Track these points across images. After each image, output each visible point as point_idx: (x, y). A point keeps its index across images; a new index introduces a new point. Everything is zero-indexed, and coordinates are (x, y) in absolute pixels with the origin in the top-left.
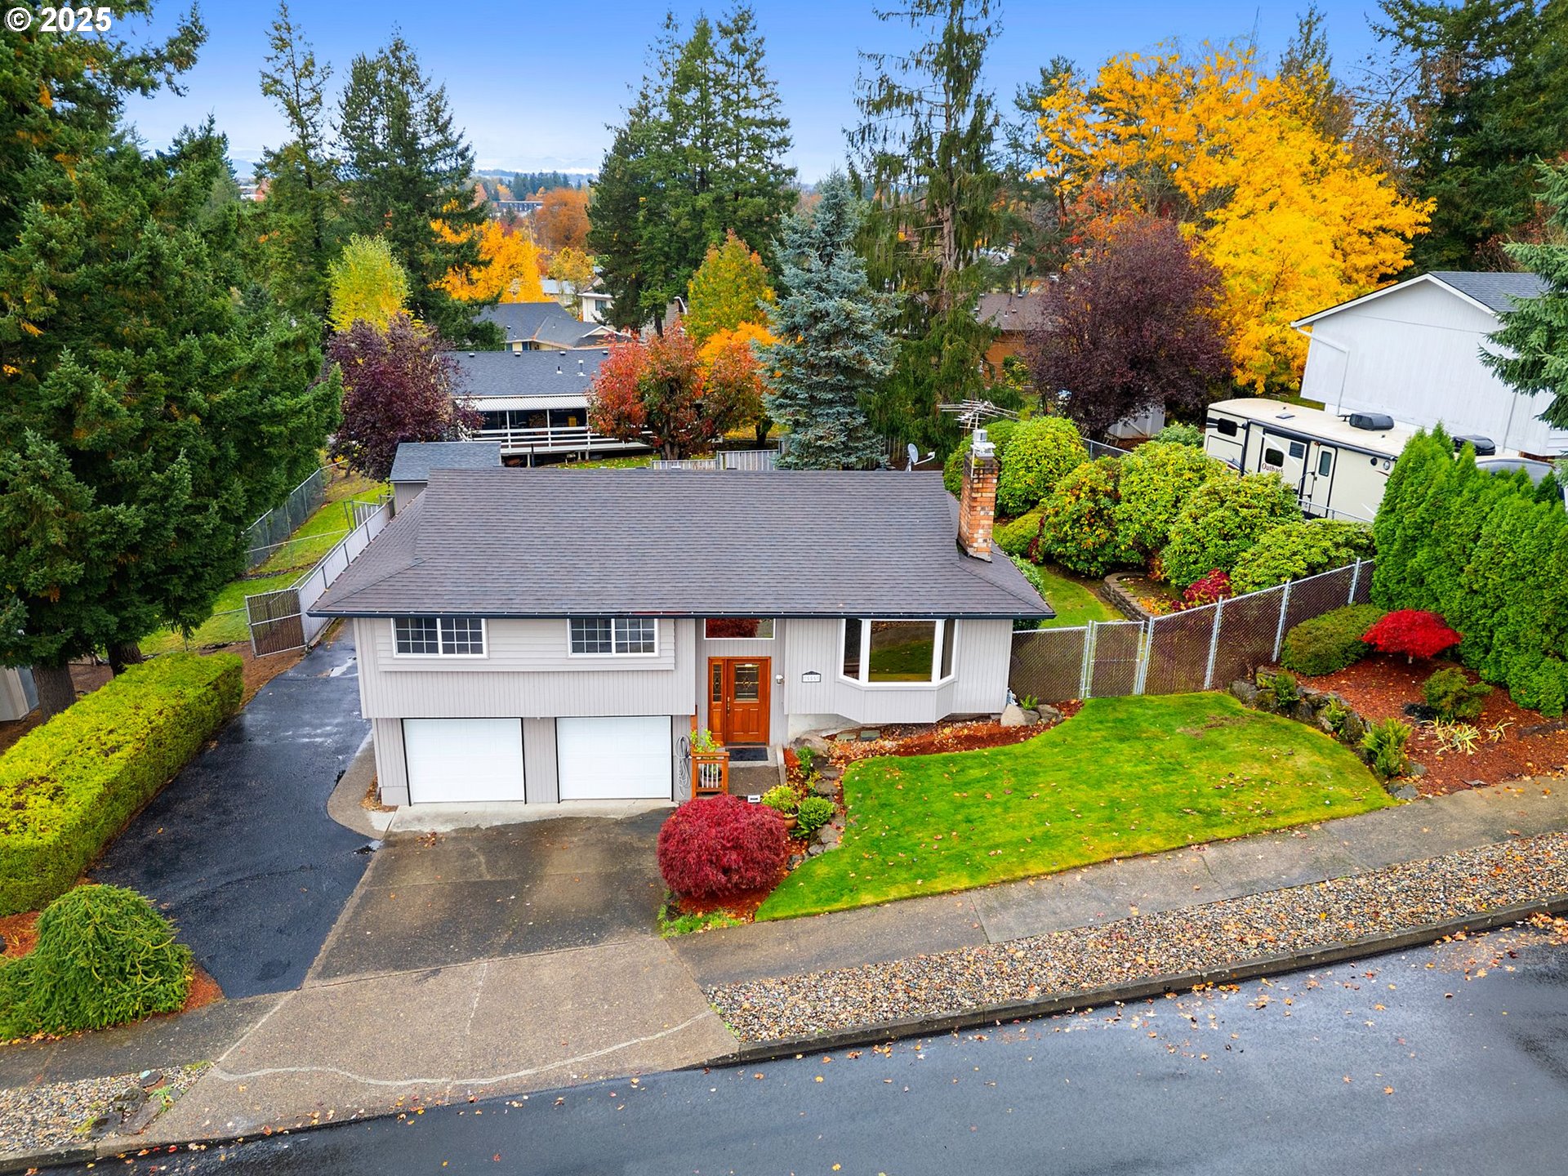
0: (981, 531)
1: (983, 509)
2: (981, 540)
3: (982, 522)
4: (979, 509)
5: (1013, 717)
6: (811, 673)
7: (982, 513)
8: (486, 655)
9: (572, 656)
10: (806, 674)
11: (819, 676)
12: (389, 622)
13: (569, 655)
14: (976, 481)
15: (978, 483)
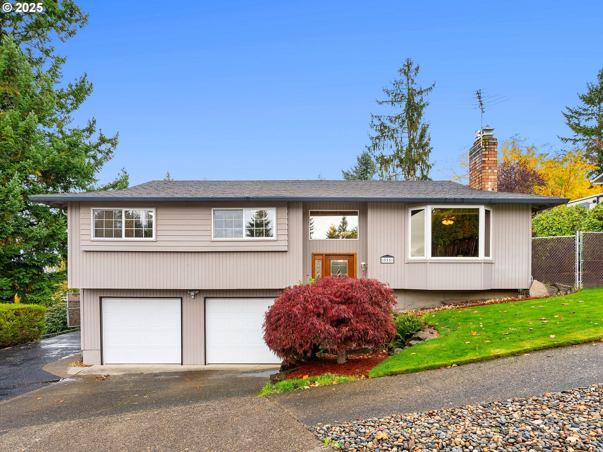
0: (490, 183)
1: (490, 168)
3: (490, 177)
4: (487, 168)
5: (539, 290)
6: (387, 256)
7: (490, 171)
8: (153, 238)
9: (213, 239)
10: (384, 257)
11: (393, 258)
12: (90, 213)
13: (211, 238)
14: (484, 150)
15: (486, 151)
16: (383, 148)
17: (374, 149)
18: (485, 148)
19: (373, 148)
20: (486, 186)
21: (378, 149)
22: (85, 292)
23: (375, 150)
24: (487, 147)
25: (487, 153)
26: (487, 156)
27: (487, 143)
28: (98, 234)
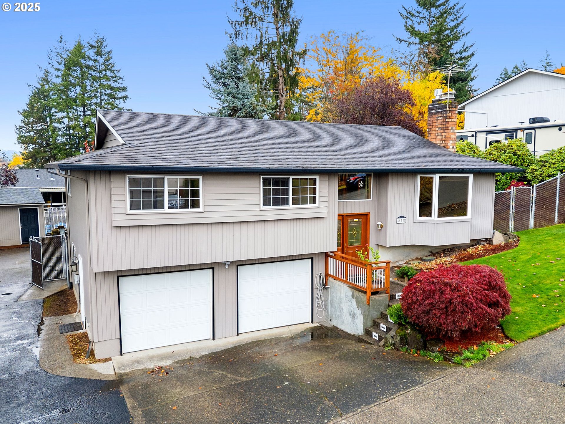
0: (451, 142)
1: (452, 128)
2: (451, 147)
4: (450, 128)
5: (499, 239)
6: (402, 217)
7: (452, 131)
8: (201, 209)
9: (262, 208)
10: (398, 218)
11: (405, 219)
12: (125, 181)
13: (260, 207)
14: (448, 112)
15: (450, 113)
16: (247, 38)
17: (236, 37)
18: (450, 110)
19: (234, 36)
20: (449, 144)
21: (240, 37)
22: (98, 276)
23: (237, 39)
24: (451, 109)
25: (450, 115)
26: (450, 118)
27: (451, 107)
28: (134, 205)
